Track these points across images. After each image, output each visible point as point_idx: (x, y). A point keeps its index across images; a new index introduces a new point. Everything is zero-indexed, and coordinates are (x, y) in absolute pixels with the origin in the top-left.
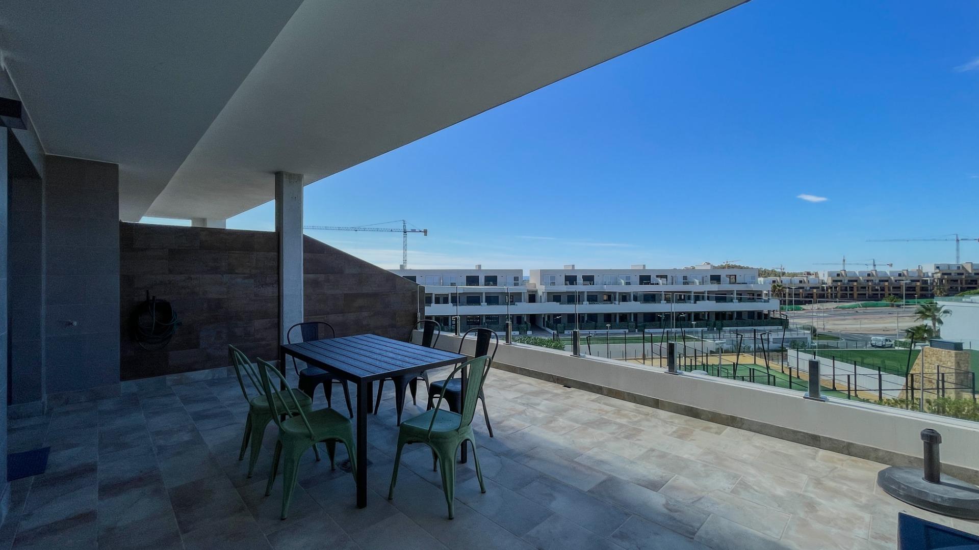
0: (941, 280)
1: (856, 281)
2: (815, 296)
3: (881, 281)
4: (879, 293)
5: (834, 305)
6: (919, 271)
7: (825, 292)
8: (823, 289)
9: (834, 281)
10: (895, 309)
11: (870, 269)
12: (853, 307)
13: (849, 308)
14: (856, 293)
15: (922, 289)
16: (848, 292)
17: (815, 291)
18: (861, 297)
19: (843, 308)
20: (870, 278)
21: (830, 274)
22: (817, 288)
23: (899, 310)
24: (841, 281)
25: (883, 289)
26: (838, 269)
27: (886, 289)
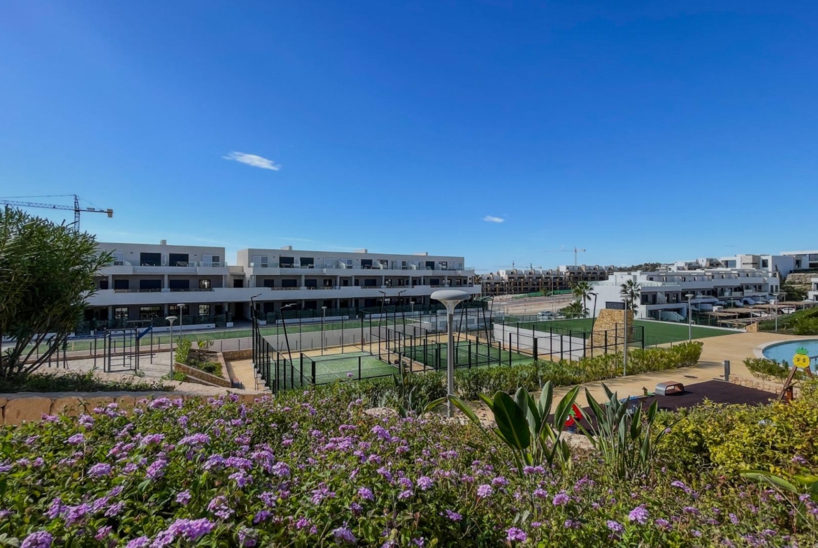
0: (569, 277)
1: (522, 278)
2: (497, 290)
3: (537, 278)
4: (536, 287)
5: (510, 296)
6: (558, 270)
7: (504, 287)
8: (503, 285)
9: (510, 278)
10: (547, 298)
11: (530, 269)
12: (523, 297)
13: (520, 297)
14: (522, 287)
15: (560, 284)
16: (518, 287)
17: (497, 285)
18: (526, 291)
19: (517, 298)
20: (531, 276)
21: (507, 273)
22: (499, 283)
23: (549, 298)
24: (513, 278)
25: (538, 285)
26: (511, 269)
27: (540, 284)
